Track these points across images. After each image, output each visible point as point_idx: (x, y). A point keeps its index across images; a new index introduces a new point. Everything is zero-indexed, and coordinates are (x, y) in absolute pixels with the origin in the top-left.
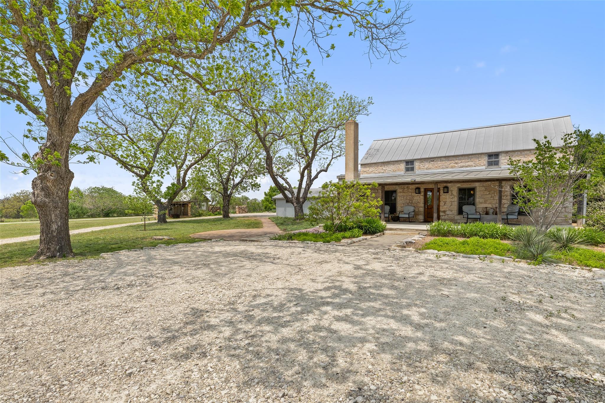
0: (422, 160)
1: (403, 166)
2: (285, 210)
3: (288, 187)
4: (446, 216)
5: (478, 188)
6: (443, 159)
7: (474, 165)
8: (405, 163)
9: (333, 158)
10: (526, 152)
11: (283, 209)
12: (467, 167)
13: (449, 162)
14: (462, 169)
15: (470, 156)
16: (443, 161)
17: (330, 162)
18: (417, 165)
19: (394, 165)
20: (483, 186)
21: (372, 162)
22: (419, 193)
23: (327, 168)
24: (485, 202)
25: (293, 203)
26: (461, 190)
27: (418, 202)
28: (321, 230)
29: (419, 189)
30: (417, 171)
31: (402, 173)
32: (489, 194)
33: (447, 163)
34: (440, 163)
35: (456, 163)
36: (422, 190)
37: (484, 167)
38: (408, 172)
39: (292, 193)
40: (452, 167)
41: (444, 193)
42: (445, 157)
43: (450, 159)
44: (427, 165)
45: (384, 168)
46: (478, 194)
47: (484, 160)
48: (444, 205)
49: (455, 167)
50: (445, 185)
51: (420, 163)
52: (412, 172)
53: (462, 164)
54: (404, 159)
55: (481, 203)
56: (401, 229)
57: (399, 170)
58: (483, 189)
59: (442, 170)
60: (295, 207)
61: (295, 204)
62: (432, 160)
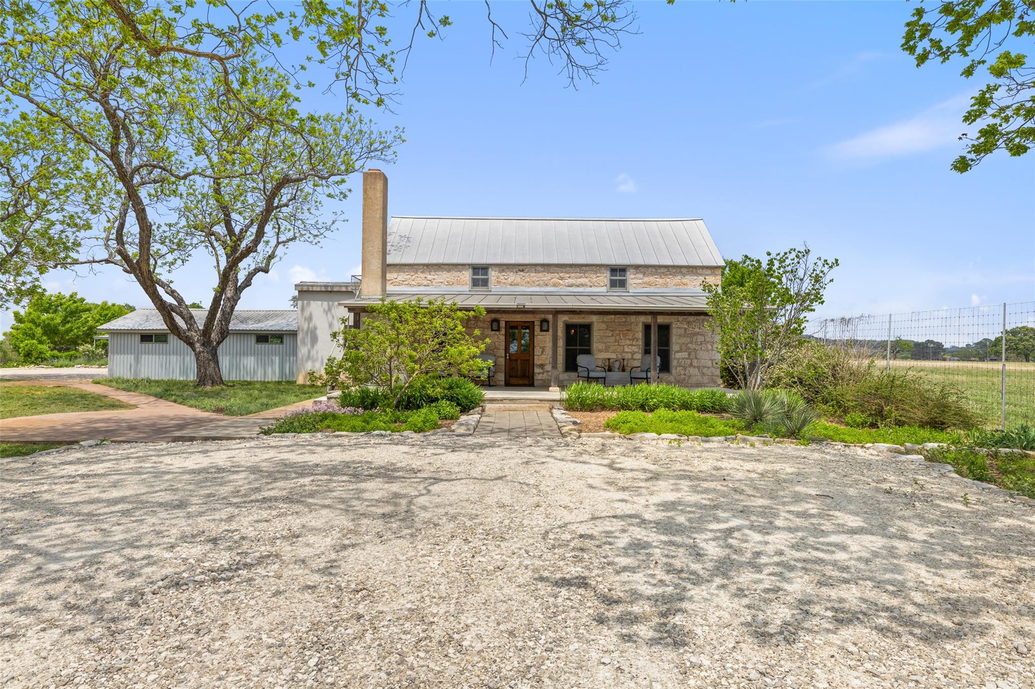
0: (504, 267)
1: (467, 275)
2: (137, 361)
3: (175, 303)
4: (545, 374)
5: (595, 324)
6: (539, 268)
7: (589, 284)
8: (471, 271)
9: (278, 243)
10: (662, 270)
11: (130, 358)
12: (578, 286)
13: (549, 276)
14: (571, 289)
15: (584, 268)
16: (539, 272)
17: (273, 252)
18: (493, 274)
19: (449, 271)
20: (603, 322)
21: (404, 261)
22: (498, 330)
23: (268, 264)
24: (607, 350)
25: (191, 345)
26: (568, 327)
27: (496, 348)
28: (335, 407)
29: (496, 321)
30: (493, 287)
31: (466, 288)
32: (612, 335)
33: (546, 277)
34: (534, 276)
35: (562, 279)
36: (503, 324)
37: (604, 289)
38: (476, 289)
39: (190, 319)
40: (554, 285)
41: (542, 330)
42: (543, 265)
43: (552, 269)
44: (512, 277)
45: (429, 277)
46: (596, 335)
47: (605, 278)
48: (542, 353)
49: (560, 284)
50: (543, 316)
51: (500, 272)
52: (484, 289)
53: (571, 281)
54: (470, 262)
55: (600, 351)
56: (512, 400)
57: (459, 283)
58: (604, 326)
59: (537, 289)
60: (197, 355)
61: (197, 345)
62: (521, 268)
